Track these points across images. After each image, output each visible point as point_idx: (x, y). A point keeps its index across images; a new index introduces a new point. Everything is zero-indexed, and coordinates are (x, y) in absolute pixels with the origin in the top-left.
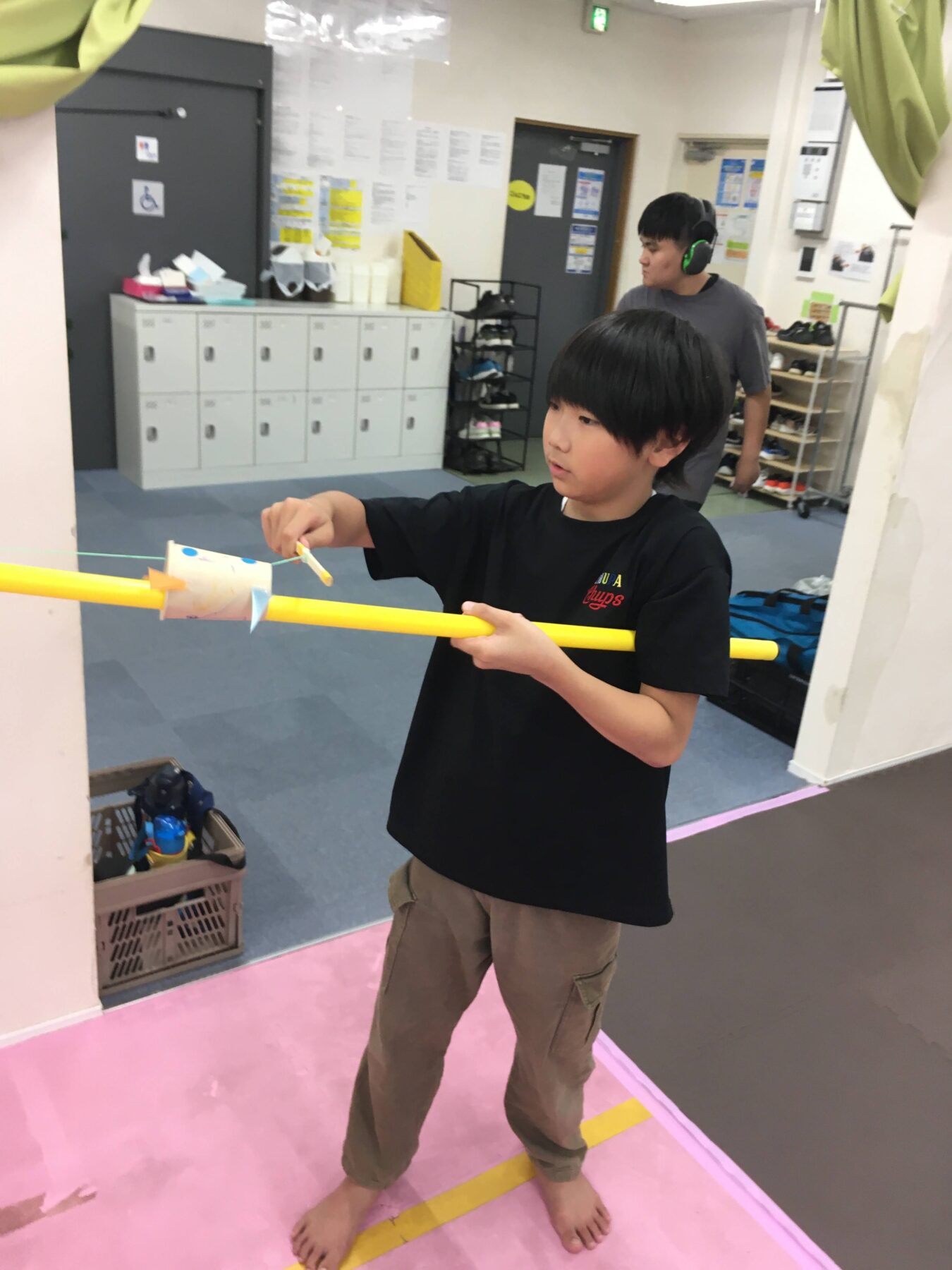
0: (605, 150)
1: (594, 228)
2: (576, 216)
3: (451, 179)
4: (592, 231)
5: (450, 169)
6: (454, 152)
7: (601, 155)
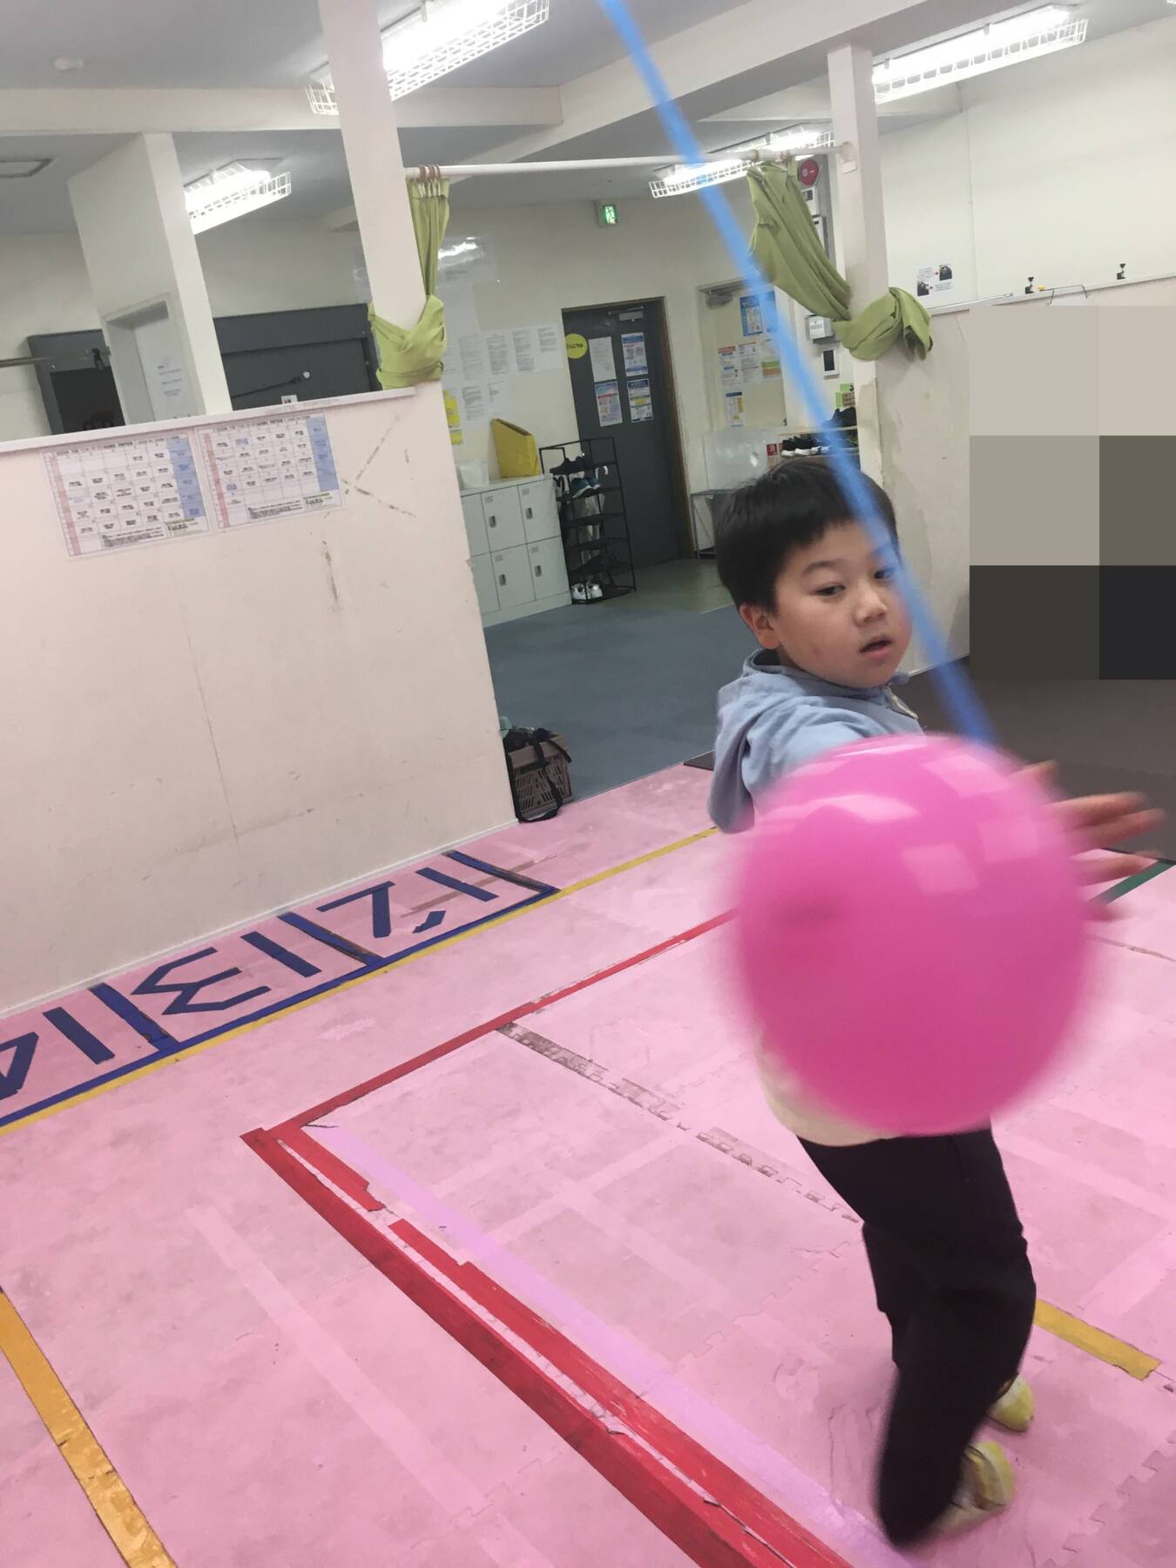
0: (639, 315)
1: (646, 381)
2: (629, 374)
3: (521, 370)
4: (646, 384)
5: (518, 362)
6: (518, 350)
7: (636, 320)
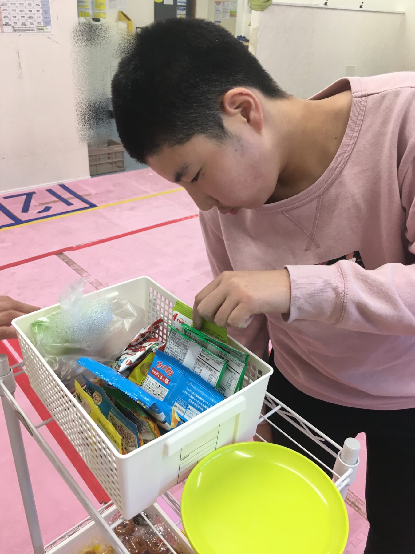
1: (185, 8)
2: (178, 4)
4: (185, 9)
